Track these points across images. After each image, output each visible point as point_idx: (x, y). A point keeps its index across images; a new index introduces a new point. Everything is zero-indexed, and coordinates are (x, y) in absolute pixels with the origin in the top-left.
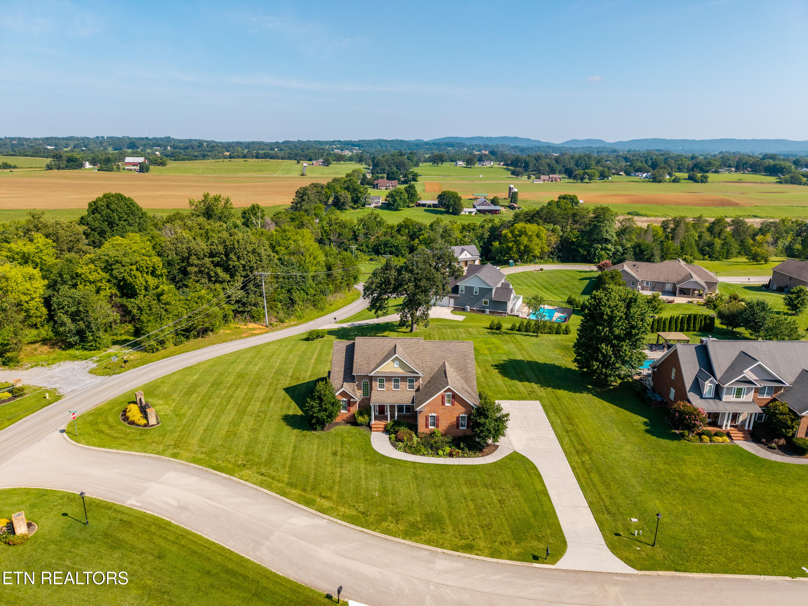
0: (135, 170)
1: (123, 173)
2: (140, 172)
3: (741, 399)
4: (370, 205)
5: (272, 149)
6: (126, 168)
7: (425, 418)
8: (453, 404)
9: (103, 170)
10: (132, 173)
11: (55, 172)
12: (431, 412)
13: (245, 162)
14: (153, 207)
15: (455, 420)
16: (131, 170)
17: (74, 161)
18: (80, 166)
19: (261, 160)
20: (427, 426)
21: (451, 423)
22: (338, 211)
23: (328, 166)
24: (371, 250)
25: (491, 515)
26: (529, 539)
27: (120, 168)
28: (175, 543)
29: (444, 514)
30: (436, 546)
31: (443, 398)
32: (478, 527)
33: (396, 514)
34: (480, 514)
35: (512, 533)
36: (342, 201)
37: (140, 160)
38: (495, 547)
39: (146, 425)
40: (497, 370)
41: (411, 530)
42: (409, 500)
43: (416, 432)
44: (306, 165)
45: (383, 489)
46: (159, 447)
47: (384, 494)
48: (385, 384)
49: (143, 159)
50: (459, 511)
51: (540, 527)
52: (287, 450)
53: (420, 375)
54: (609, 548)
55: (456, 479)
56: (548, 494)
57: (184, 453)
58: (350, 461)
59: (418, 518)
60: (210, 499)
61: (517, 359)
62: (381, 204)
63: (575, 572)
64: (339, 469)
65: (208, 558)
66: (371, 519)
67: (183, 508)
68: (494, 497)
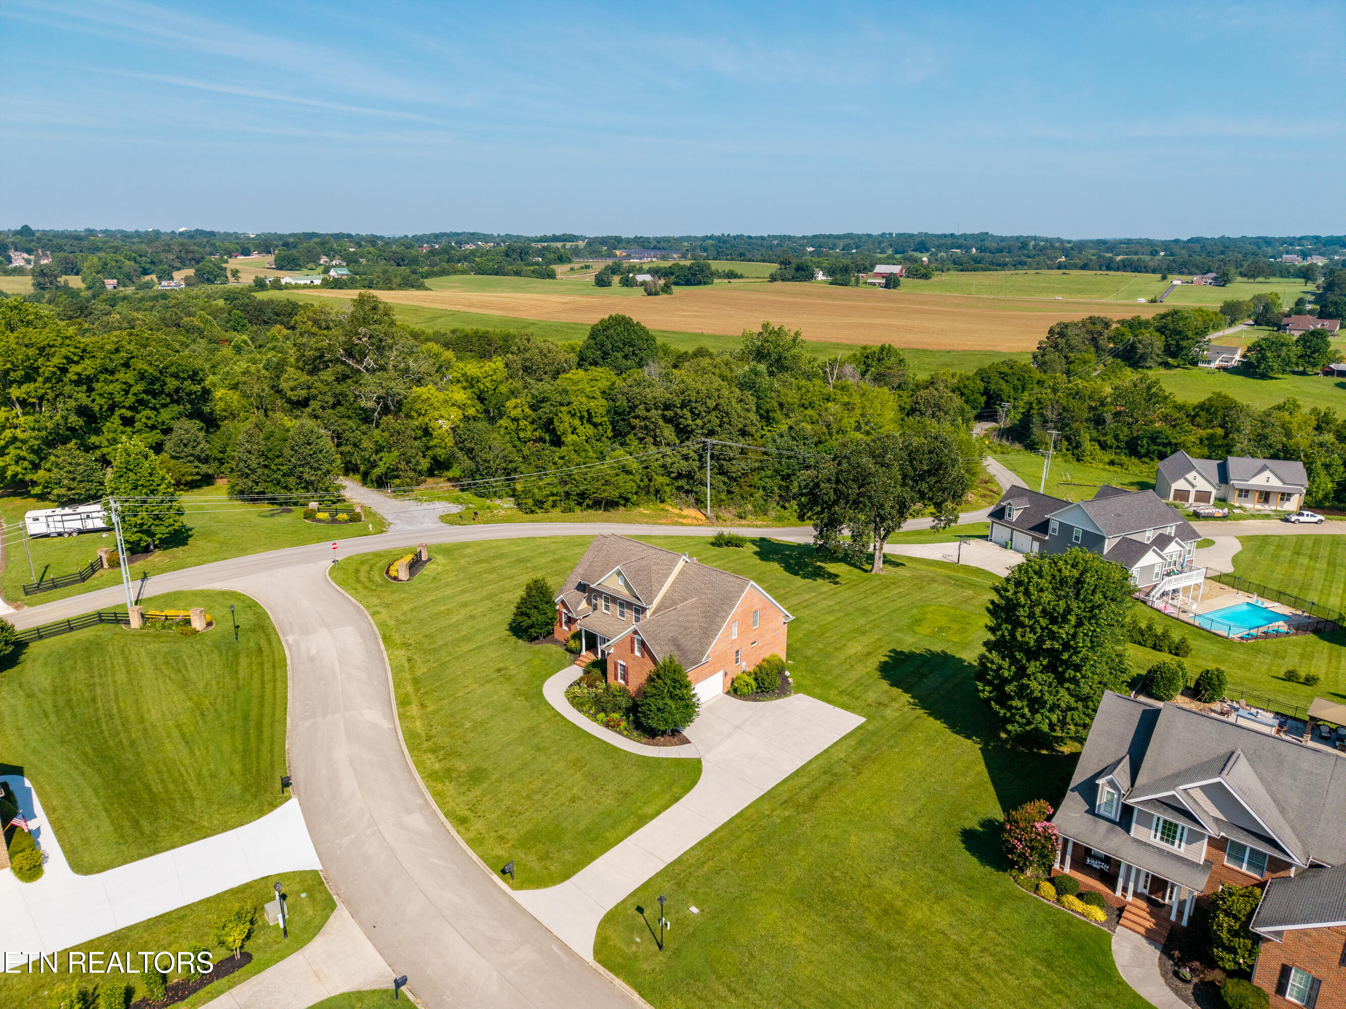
0: (879, 284)
1: (862, 289)
2: (884, 287)
3: (1174, 849)
4: (1209, 362)
5: (1154, 253)
6: (869, 281)
7: (613, 665)
8: (643, 656)
9: (836, 284)
10: (873, 289)
11: (778, 284)
12: (620, 658)
13: (1065, 276)
14: (839, 341)
16: (874, 284)
17: (804, 270)
18: (811, 277)
19: (1094, 272)
20: (616, 677)
21: (641, 683)
22: (1129, 369)
23: (1223, 286)
24: (1123, 445)
25: (537, 805)
26: (533, 850)
27: (861, 281)
28: (263, 683)
29: (494, 777)
30: (436, 802)
31: (632, 643)
32: (504, 807)
33: (453, 753)
34: (529, 797)
35: (525, 834)
36: (1140, 351)
37: (896, 269)
38: (486, 836)
39: (395, 578)
40: (887, 659)
41: (441, 774)
42: (486, 746)
43: (606, 682)
44: (1179, 282)
45: (482, 723)
46: (376, 601)
47: (474, 729)
48: (610, 604)
49: (899, 267)
50: (513, 782)
51: (565, 848)
52: (466, 647)
53: (644, 605)
54: (605, 916)
55: (570, 751)
56: (647, 823)
57: (384, 615)
58: (501, 683)
59: (464, 767)
60: (339, 661)
61: (958, 656)
62: (1234, 363)
63: (524, 912)
64: (476, 685)
65: (263, 706)
66: (426, 745)
67: (312, 660)
68: (575, 790)
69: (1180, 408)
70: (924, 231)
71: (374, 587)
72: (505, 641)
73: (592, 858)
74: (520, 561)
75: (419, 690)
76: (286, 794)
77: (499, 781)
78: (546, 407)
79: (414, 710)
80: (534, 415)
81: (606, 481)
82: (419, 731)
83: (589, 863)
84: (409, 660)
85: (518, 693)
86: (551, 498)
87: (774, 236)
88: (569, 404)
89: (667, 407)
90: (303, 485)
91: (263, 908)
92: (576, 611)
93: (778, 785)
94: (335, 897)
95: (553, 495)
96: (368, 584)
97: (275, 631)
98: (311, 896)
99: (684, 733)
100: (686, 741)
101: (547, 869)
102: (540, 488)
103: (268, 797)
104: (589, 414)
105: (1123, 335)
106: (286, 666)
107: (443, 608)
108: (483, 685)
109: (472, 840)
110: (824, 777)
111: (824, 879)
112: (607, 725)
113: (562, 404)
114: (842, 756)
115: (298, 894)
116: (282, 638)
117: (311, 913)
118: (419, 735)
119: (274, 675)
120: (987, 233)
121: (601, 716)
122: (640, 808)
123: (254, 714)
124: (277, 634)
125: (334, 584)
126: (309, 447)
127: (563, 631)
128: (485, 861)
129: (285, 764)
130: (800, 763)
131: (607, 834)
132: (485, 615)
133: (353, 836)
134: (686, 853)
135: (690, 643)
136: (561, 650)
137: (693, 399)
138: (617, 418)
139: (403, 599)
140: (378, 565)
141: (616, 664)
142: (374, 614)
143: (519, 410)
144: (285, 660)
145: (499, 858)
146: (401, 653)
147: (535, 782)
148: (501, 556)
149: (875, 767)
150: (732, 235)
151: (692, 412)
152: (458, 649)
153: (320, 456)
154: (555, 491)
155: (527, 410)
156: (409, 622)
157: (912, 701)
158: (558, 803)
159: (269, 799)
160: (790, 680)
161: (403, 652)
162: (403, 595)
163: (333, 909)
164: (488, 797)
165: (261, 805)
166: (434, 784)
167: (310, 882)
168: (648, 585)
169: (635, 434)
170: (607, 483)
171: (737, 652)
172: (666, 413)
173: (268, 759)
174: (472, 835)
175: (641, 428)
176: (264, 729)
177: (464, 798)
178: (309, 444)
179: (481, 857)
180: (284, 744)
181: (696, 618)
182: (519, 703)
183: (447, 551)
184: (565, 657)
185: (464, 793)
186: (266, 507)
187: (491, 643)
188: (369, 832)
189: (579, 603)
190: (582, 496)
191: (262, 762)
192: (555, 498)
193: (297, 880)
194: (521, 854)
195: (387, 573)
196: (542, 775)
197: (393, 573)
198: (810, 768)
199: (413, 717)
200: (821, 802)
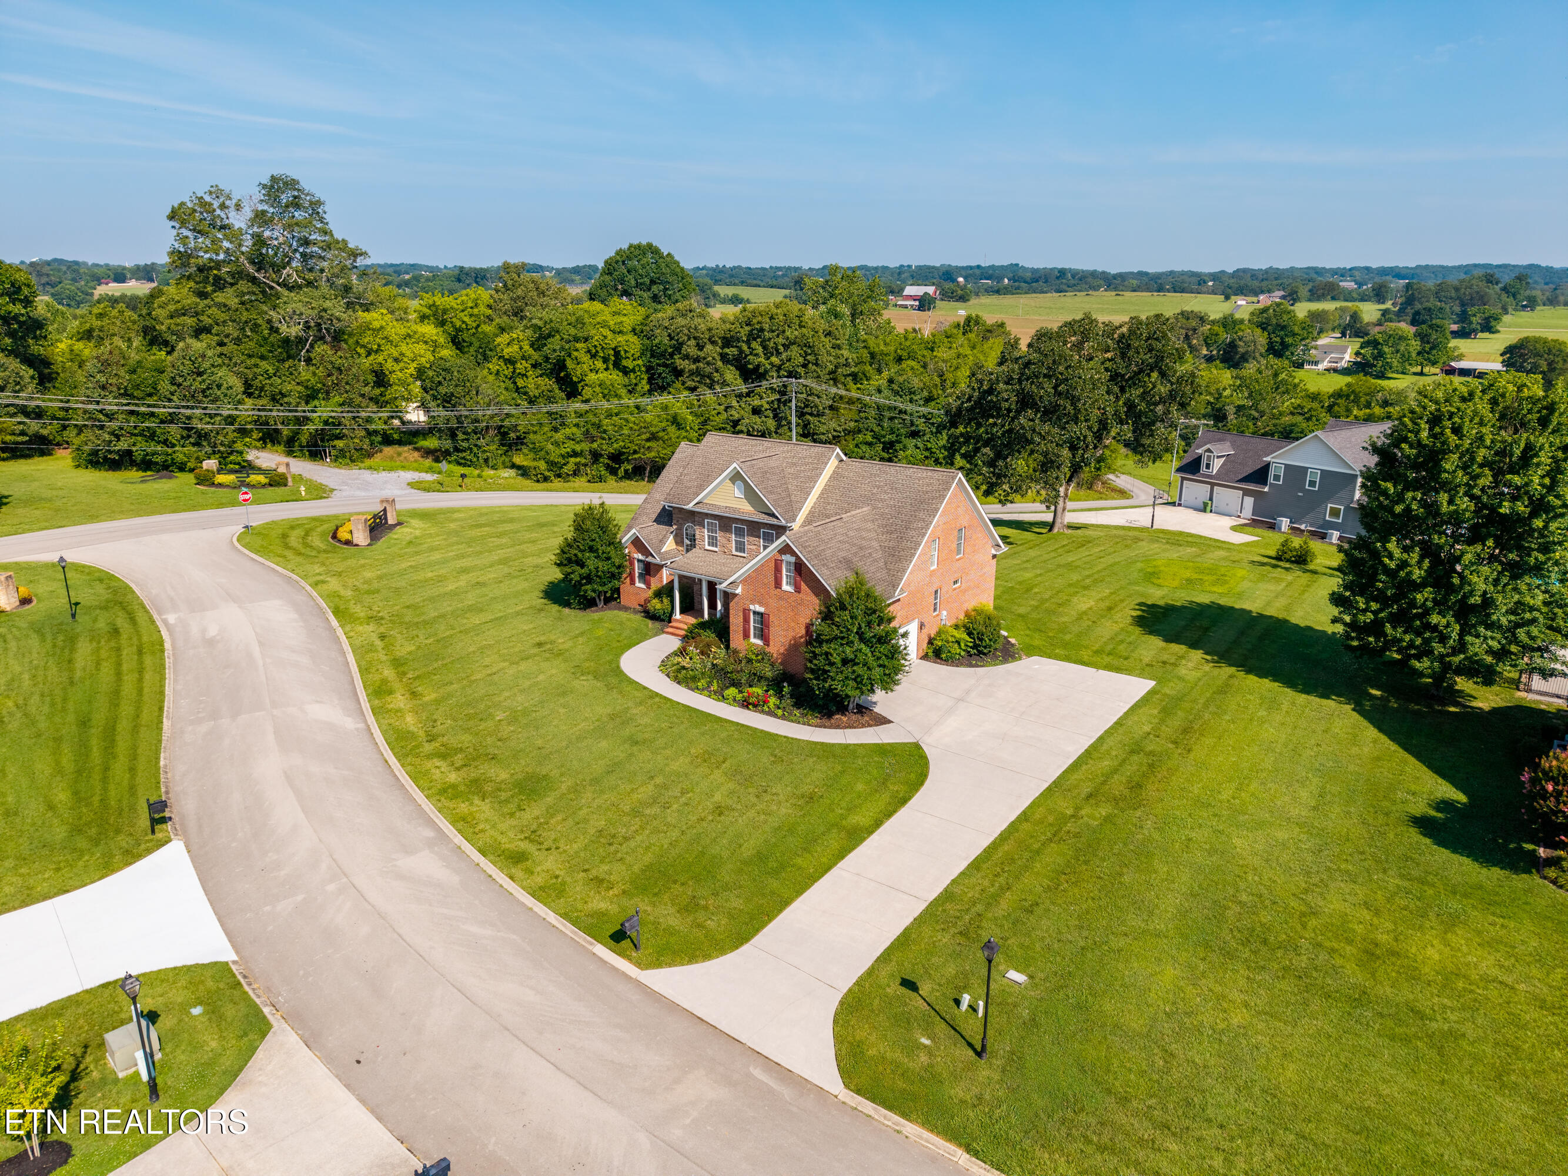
0: (912, 306)
2: (919, 309)
4: (1316, 363)
6: (900, 303)
7: (741, 614)
8: (798, 589)
10: (905, 311)
12: (753, 602)
15: (803, 632)
16: (906, 307)
19: (1150, 294)
20: (746, 636)
21: (794, 638)
25: (655, 823)
26: (666, 897)
27: (892, 303)
28: (119, 674)
29: (564, 787)
30: (460, 831)
31: (778, 570)
32: (592, 831)
33: (477, 756)
34: (635, 813)
35: (643, 871)
36: (1241, 350)
37: (931, 290)
38: (568, 879)
39: (348, 543)
40: (1139, 613)
41: (462, 788)
42: (539, 742)
43: (727, 647)
44: (1244, 303)
45: (525, 712)
46: (318, 569)
47: (513, 720)
48: (719, 535)
49: (933, 288)
50: (602, 792)
51: (726, 888)
52: (476, 619)
53: (783, 522)
54: (841, 1003)
55: (691, 742)
56: (864, 839)
57: (334, 584)
58: (547, 659)
59: (504, 775)
60: (261, 644)
61: (1237, 606)
62: (1343, 364)
63: (673, 1007)
64: (506, 664)
65: (117, 705)
66: (428, 748)
67: (211, 643)
68: (718, 797)
69: (1315, 397)
70: (947, 263)
71: (314, 553)
72: (541, 610)
73: (785, 903)
74: (542, 525)
75: (404, 674)
76: (159, 835)
77: (576, 790)
78: (555, 343)
79: (399, 700)
80: (536, 356)
81: (653, 434)
82: (412, 728)
83: (780, 911)
84: (382, 637)
85: (579, 671)
86: (572, 460)
87: (777, 268)
88: (586, 340)
89: (727, 342)
90: (192, 440)
91: (102, 1045)
92: (659, 553)
93: (1066, 772)
94: (266, 1010)
95: (575, 454)
96: (303, 551)
97: (144, 607)
98: (214, 1012)
99: (875, 710)
100: (883, 721)
101: (700, 926)
102: (557, 444)
103: (123, 841)
104: (617, 353)
105: (1217, 335)
106: (163, 651)
107: (430, 575)
108: (517, 663)
109: (541, 888)
110: (1135, 758)
111: (1226, 908)
112: (746, 704)
113: (577, 340)
114: (1147, 728)
115: (185, 1008)
116: (155, 616)
117: (214, 1044)
118: (413, 736)
119: (141, 662)
120: (1017, 265)
121: (732, 691)
122: (843, 817)
123: (99, 717)
124: (147, 612)
125: (247, 552)
126: (199, 379)
127: (637, 590)
128: (575, 922)
129: (158, 788)
130: (1086, 743)
131: (799, 861)
132: (501, 582)
133: (300, 898)
134: (953, 881)
135: (873, 569)
136: (639, 617)
137: (766, 327)
138: (655, 361)
139: (363, 566)
140: (319, 530)
141: (746, 612)
142: (315, 585)
143: (516, 348)
144: (161, 643)
145: (601, 915)
146: (369, 632)
147: (641, 790)
148: (512, 521)
149: (1209, 741)
150: (727, 266)
151: (765, 348)
152: (465, 621)
153: (219, 393)
154: (578, 448)
155: (526, 347)
156: (378, 591)
157: (1209, 657)
158: (694, 818)
159: (124, 844)
160: (1013, 641)
161: (371, 627)
162: (362, 562)
163: (263, 1034)
164: (559, 818)
165: (108, 856)
166: (451, 805)
167: (210, 984)
168: (783, 494)
169: (683, 383)
170: (654, 437)
171: (936, 592)
172: (727, 350)
173: (125, 783)
174: (539, 880)
175: (692, 373)
176: (118, 738)
177: (513, 822)
178: (200, 374)
179: (565, 916)
180: (158, 759)
181: (873, 535)
182: (585, 683)
183: (425, 515)
184: (647, 626)
185: (512, 815)
186: (134, 474)
187: (518, 613)
188: (331, 887)
189: (662, 542)
190: (617, 458)
191: (112, 787)
192: (578, 460)
193: (183, 982)
194: (644, 906)
195: (334, 536)
196: (652, 778)
197: (343, 535)
198: (1105, 747)
199: (399, 710)
200: (1151, 790)
